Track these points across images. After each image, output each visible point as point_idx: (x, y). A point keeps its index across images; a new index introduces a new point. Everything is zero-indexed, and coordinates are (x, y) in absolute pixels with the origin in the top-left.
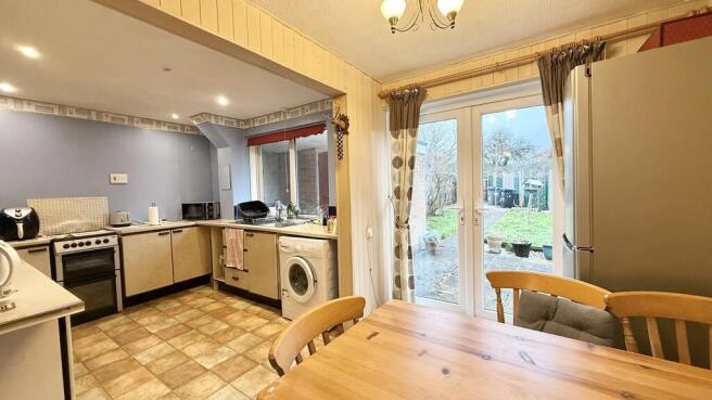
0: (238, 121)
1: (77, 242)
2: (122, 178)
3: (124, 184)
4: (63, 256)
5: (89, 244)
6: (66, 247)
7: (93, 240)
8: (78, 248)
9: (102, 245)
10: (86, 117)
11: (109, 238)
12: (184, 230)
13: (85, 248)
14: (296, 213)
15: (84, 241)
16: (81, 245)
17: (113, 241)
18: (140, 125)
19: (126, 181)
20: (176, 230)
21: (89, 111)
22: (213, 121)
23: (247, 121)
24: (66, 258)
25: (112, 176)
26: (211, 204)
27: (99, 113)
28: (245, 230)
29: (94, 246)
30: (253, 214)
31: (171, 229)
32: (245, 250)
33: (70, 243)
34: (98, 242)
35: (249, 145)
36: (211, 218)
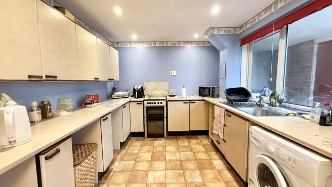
0: (234, 28)
1: (151, 102)
2: (174, 73)
3: (175, 76)
4: (147, 107)
5: (155, 103)
6: (148, 103)
7: (157, 102)
8: (151, 105)
9: (160, 105)
10: (162, 45)
11: (162, 101)
12: (196, 102)
13: (154, 105)
14: (280, 102)
15: (154, 102)
16: (152, 103)
17: (164, 103)
18: (183, 45)
19: (175, 74)
20: (192, 101)
21: (163, 42)
22: (215, 33)
23: (241, 27)
24: (148, 108)
25: (171, 72)
26: (213, 88)
27: (167, 42)
28: (226, 110)
29: (157, 105)
30: (237, 98)
31: (190, 100)
32: (225, 125)
33: (149, 102)
34: (158, 103)
35: (241, 46)
36: (213, 96)
